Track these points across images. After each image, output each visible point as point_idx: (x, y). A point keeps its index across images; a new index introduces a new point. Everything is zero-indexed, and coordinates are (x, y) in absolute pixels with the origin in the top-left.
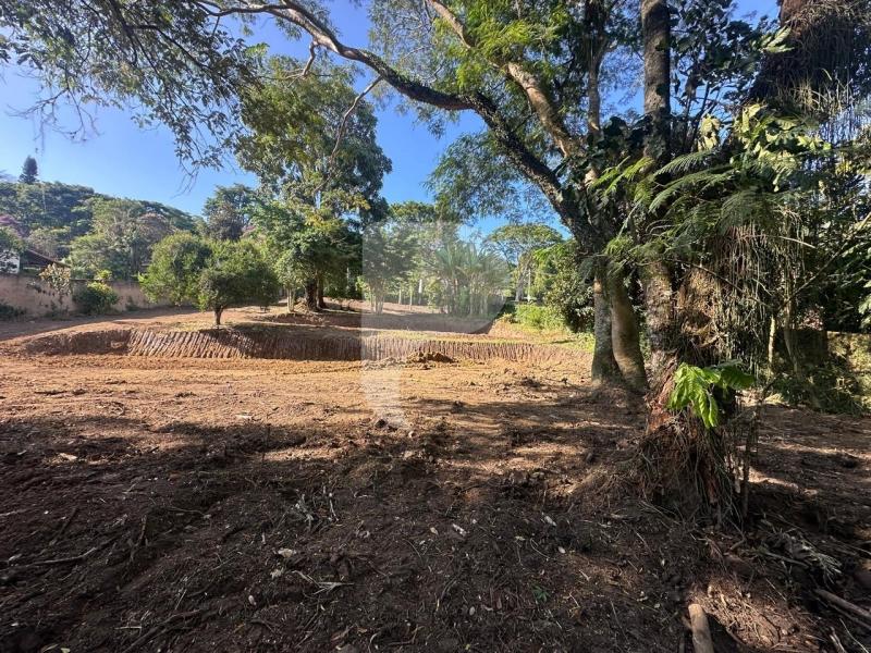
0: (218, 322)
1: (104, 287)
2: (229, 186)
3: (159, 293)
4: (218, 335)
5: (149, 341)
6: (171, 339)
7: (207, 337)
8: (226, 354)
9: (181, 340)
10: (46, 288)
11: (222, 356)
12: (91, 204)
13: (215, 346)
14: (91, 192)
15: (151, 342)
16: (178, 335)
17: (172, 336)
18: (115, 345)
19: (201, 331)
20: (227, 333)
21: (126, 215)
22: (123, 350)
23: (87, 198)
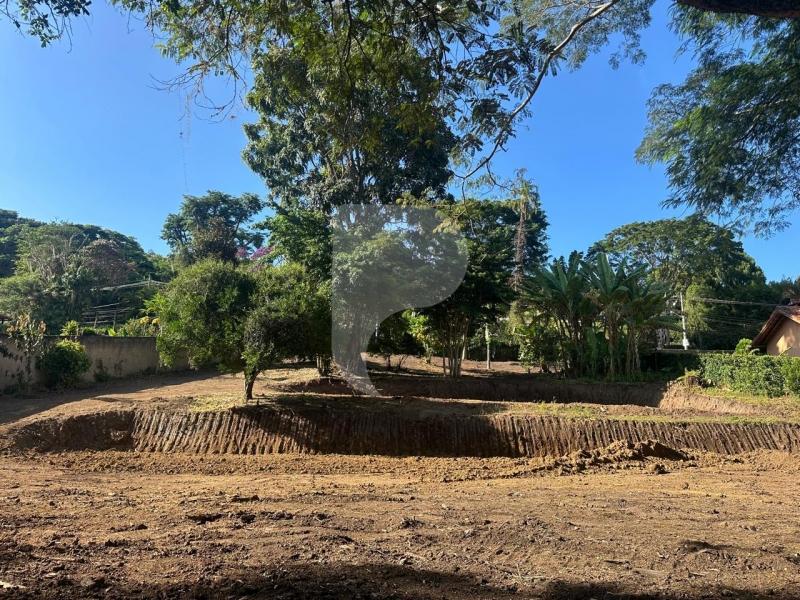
0: (249, 396)
1: (77, 345)
2: (201, 194)
3: (176, 351)
4: (258, 416)
5: (160, 428)
6: (190, 425)
7: (244, 421)
8: (276, 448)
9: (206, 426)
10: (12, 349)
11: (271, 451)
12: (15, 232)
13: (256, 436)
14: (14, 216)
15: (163, 431)
16: (201, 417)
17: (193, 419)
18: (117, 435)
19: (235, 410)
20: (273, 412)
21: (68, 244)
22: (127, 444)
23: (9, 225)
